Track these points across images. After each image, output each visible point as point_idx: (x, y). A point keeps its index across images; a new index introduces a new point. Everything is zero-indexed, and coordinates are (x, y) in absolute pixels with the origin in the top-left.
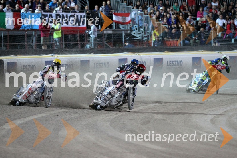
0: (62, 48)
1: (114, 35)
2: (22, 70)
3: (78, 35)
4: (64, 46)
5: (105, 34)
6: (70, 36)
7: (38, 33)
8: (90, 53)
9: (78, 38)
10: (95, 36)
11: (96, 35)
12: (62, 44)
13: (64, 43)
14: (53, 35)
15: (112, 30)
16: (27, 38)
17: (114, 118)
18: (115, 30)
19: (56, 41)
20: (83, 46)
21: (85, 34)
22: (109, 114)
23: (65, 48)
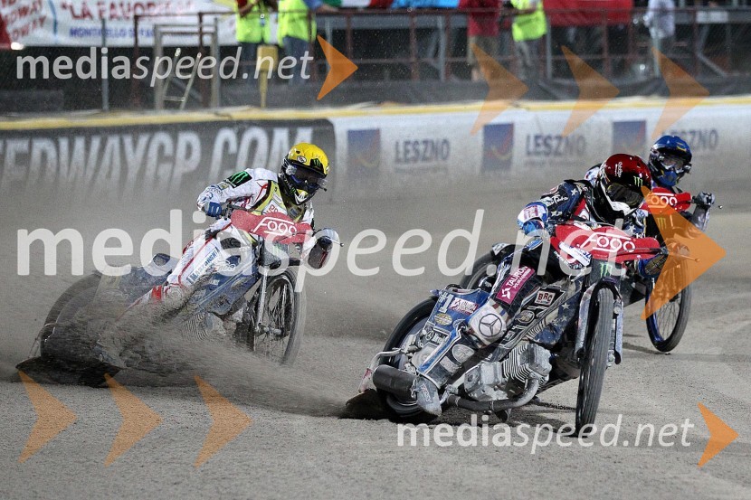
0: (545, 75)
1: (735, 26)
2: (401, 156)
3: (601, 29)
4: (550, 68)
5: (701, 26)
6: (572, 31)
7: (459, 21)
8: (648, 94)
9: (603, 41)
10: (665, 31)
11: (671, 28)
12: (544, 61)
13: (549, 58)
14: (509, 30)
15: (729, 11)
16: (419, 39)
17: (737, 334)
18: (737, 10)
19: (521, 51)
20: (621, 69)
21: (626, 27)
22: (719, 318)
23: (554, 76)
